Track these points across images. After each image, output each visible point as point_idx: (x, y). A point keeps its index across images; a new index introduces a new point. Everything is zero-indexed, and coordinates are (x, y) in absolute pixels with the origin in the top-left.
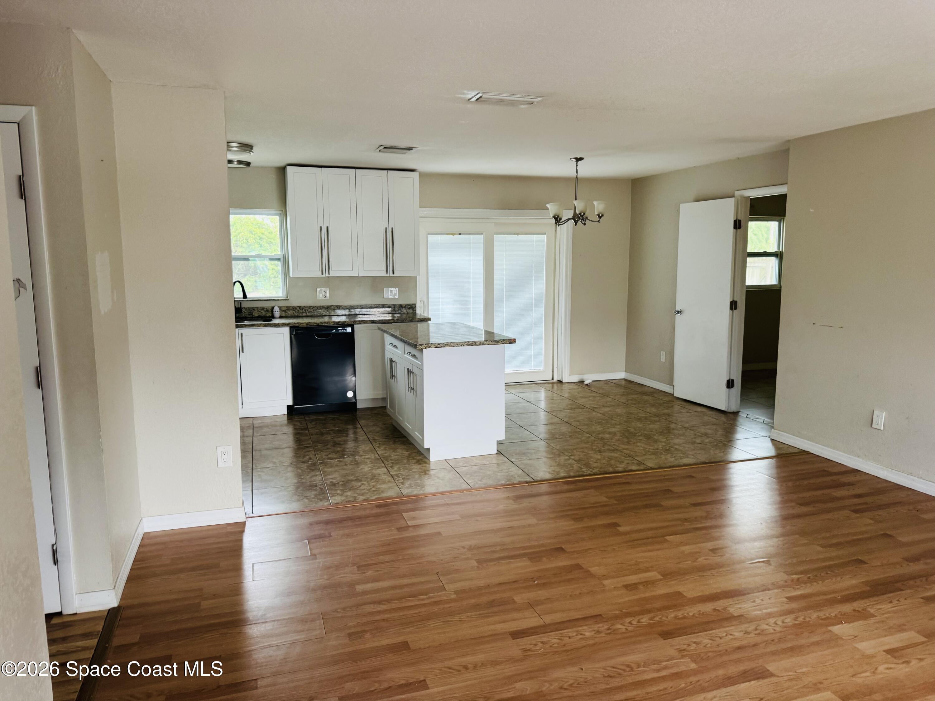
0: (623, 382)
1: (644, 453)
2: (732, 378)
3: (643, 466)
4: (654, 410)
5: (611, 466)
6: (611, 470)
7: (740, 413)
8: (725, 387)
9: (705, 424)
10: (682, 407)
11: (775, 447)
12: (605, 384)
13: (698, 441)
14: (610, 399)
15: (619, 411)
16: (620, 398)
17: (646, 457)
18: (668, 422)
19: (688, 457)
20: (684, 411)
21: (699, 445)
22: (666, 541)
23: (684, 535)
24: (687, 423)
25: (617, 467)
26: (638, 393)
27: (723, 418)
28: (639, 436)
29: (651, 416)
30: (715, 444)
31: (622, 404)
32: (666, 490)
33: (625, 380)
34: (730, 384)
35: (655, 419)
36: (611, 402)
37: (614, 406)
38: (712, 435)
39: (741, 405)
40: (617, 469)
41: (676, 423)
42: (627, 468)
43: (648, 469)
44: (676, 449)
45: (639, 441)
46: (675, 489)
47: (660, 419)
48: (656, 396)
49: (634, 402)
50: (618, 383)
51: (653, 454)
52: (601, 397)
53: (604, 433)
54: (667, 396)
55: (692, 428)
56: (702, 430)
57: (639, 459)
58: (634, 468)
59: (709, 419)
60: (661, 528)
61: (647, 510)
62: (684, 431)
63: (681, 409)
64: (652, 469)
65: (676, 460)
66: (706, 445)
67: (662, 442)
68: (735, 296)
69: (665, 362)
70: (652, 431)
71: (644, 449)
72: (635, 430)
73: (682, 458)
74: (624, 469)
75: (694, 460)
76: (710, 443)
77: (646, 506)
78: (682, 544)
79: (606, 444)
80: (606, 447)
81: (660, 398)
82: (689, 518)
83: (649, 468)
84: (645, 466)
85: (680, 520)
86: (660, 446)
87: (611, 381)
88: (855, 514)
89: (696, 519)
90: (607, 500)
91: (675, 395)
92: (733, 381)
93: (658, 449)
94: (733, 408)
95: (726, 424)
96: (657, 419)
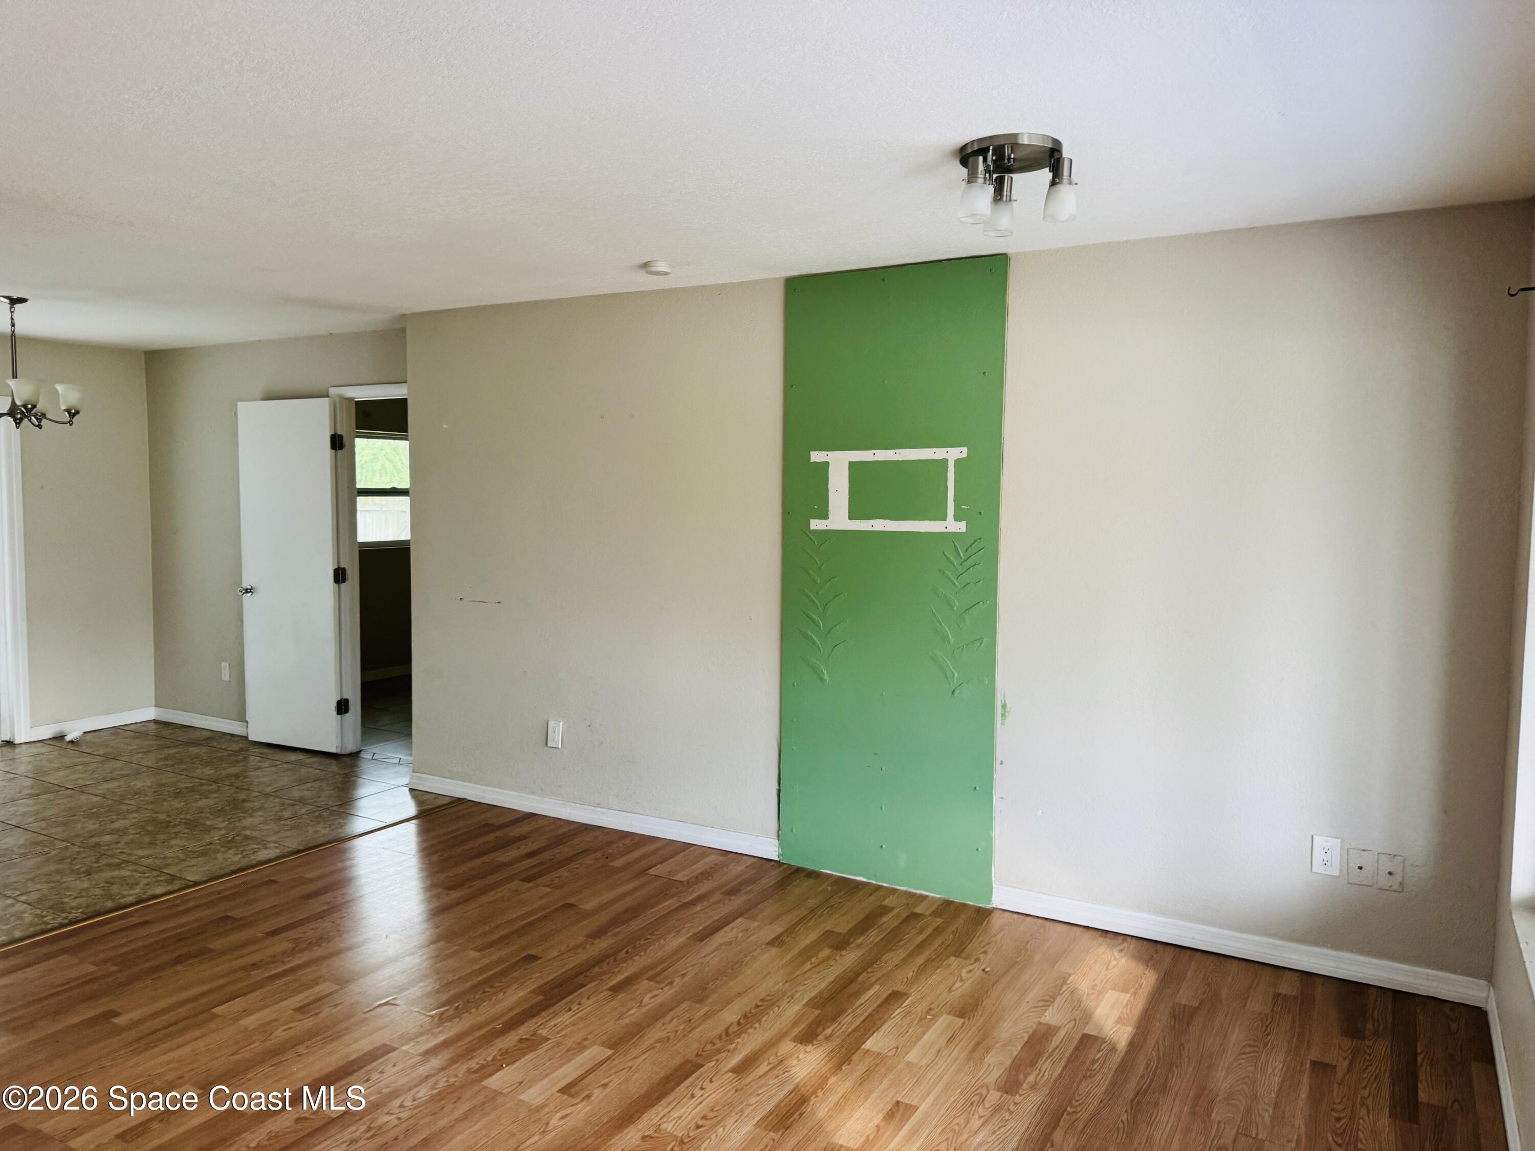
0: (153, 726)
1: (182, 856)
2: (345, 697)
3: (178, 882)
4: (209, 771)
5: (111, 897)
6: (110, 904)
7: (362, 753)
8: (334, 712)
9: (303, 781)
10: (262, 757)
11: (415, 801)
12: (113, 734)
13: (287, 814)
14: (118, 764)
15: (138, 784)
16: (142, 758)
17: (186, 863)
18: (233, 790)
19: (266, 848)
20: (266, 764)
21: (288, 822)
22: (215, 1016)
23: (250, 996)
24: (270, 785)
25: (124, 896)
26: (181, 744)
27: (334, 767)
28: (175, 826)
29: (202, 784)
30: (317, 814)
31: (144, 769)
32: (221, 919)
33: (155, 721)
34: (342, 707)
35: (210, 788)
36: (122, 769)
37: (127, 775)
38: (312, 799)
39: (363, 740)
40: (122, 901)
41: (248, 790)
42: (144, 893)
43: (189, 887)
44: (247, 838)
45: (173, 835)
46: (237, 913)
47: (219, 786)
48: (215, 744)
49: (170, 762)
50: (139, 731)
51: (203, 854)
52: (102, 762)
53: (100, 834)
54: (237, 742)
55: (278, 794)
56: (296, 794)
57: (172, 870)
58: (159, 890)
59: (308, 773)
60: (206, 994)
61: (179, 968)
62: (262, 801)
63: (260, 762)
64: (196, 884)
65: (244, 857)
66: (301, 819)
67: (219, 829)
68: (341, 559)
69: (229, 681)
70: (202, 812)
71: (184, 848)
72: (169, 816)
73: (257, 852)
74: (140, 896)
75: (278, 850)
76: (307, 815)
77: (178, 961)
78: (246, 1013)
79: (104, 854)
80: (104, 861)
81: (223, 747)
82: (261, 961)
83: (191, 883)
84: (183, 882)
85: (243, 968)
86: (215, 836)
87: (126, 728)
88: (526, 883)
89: (275, 959)
90: (96, 968)
91: (250, 738)
92: (346, 701)
93: (211, 844)
94: (350, 747)
95: (337, 777)
96: (214, 787)
